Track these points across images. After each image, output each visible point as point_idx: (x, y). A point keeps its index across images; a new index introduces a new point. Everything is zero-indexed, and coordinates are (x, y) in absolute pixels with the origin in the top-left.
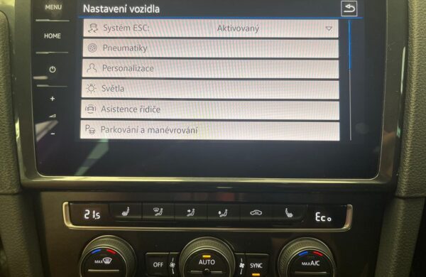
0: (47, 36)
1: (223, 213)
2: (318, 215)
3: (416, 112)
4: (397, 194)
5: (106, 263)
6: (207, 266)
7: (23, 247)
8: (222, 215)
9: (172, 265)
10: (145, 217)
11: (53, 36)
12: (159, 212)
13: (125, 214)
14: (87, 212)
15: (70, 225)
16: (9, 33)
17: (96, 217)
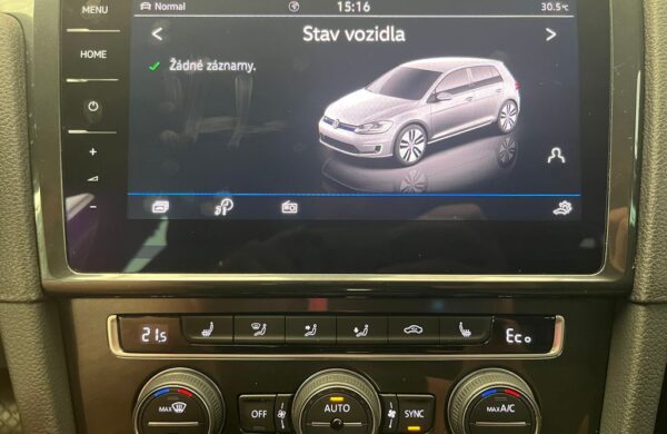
0: (85, 54)
1: (361, 330)
2: (510, 332)
3: (660, 169)
4: (633, 298)
5: (176, 410)
6: (338, 414)
7: (45, 387)
8: (361, 334)
9: (282, 414)
10: (237, 338)
11: (95, 54)
12: (260, 330)
13: (206, 333)
14: (146, 332)
15: (119, 352)
16: (26, 49)
17: (160, 339)
